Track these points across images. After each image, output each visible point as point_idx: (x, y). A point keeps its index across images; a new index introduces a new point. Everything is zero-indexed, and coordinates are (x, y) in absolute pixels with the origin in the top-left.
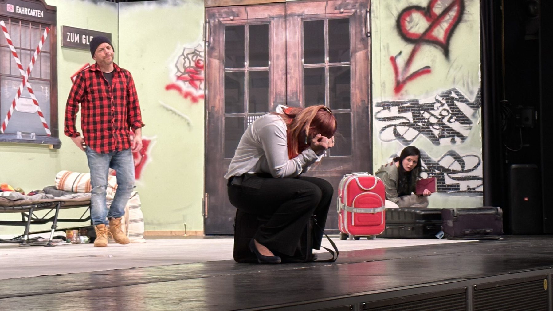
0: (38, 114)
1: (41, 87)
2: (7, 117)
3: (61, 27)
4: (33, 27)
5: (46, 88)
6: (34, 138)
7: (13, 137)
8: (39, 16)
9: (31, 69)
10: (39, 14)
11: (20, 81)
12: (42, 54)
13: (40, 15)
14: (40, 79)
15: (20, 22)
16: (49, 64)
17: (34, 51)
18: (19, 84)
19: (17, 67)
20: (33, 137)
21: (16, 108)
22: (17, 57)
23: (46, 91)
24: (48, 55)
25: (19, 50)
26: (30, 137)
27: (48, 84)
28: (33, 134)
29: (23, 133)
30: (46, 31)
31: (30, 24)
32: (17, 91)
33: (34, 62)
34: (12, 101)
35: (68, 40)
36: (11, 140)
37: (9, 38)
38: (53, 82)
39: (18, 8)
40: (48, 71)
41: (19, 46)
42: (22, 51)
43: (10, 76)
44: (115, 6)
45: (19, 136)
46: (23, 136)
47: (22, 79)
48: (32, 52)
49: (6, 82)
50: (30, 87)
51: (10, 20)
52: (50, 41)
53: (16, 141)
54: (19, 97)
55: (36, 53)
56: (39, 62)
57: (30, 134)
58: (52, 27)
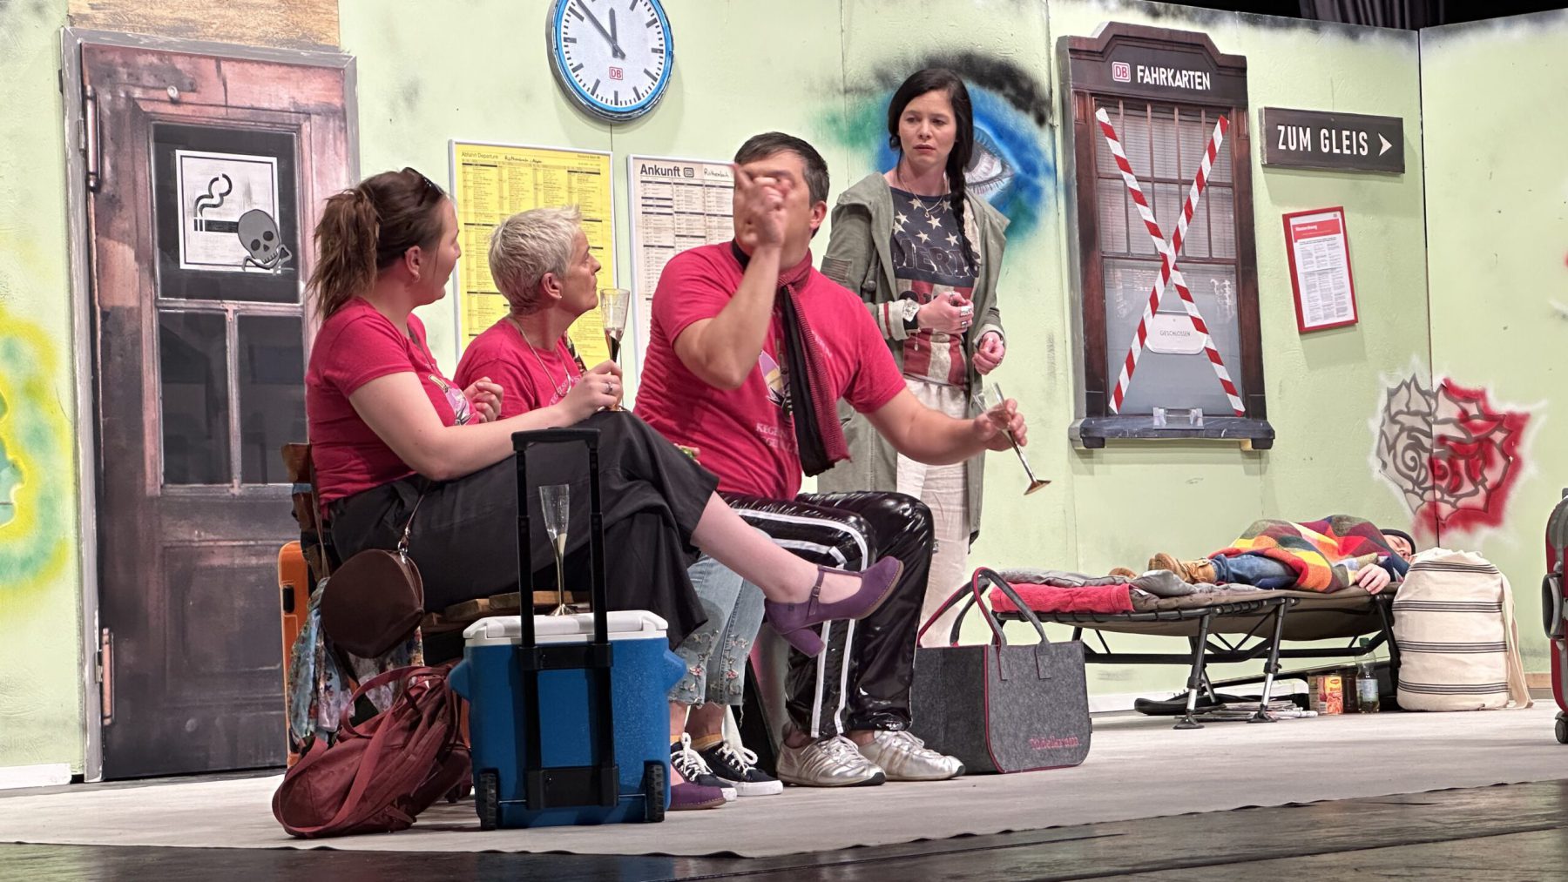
0: (1207, 357)
1: (1213, 280)
2: (1125, 369)
3: (1260, 112)
4: (1183, 118)
5: (1227, 283)
6: (1200, 424)
7: (1143, 424)
8: (1199, 87)
9: (1182, 235)
10: (1198, 80)
11: (1156, 269)
12: (1212, 190)
13: (1201, 84)
14: (1210, 261)
15: (1149, 109)
16: (1232, 216)
17: (1190, 183)
18: (1154, 279)
19: (1147, 231)
20: (1196, 420)
21: (1147, 342)
22: (1144, 204)
23: (1226, 293)
24: (1228, 191)
25: (1148, 185)
26: (1188, 419)
27: (1232, 272)
28: (1197, 412)
29: (1170, 411)
30: (1218, 125)
31: (1176, 111)
32: (1149, 296)
33: (1189, 217)
34: (1138, 324)
35: (1282, 147)
36: (1138, 433)
37: (1121, 154)
38: (1243, 265)
39: (1141, 71)
40: (1230, 235)
41: (1149, 175)
42: (1156, 184)
43: (1127, 256)
44: (1409, 40)
45: (1160, 420)
46: (1168, 420)
47: (1161, 263)
48: (1184, 187)
49: (1119, 274)
50: (1184, 285)
51: (1121, 106)
52: (1232, 153)
53: (1151, 434)
54: (1154, 312)
55: (1195, 187)
56: (1203, 214)
57: (1187, 411)
58: (1234, 111)
